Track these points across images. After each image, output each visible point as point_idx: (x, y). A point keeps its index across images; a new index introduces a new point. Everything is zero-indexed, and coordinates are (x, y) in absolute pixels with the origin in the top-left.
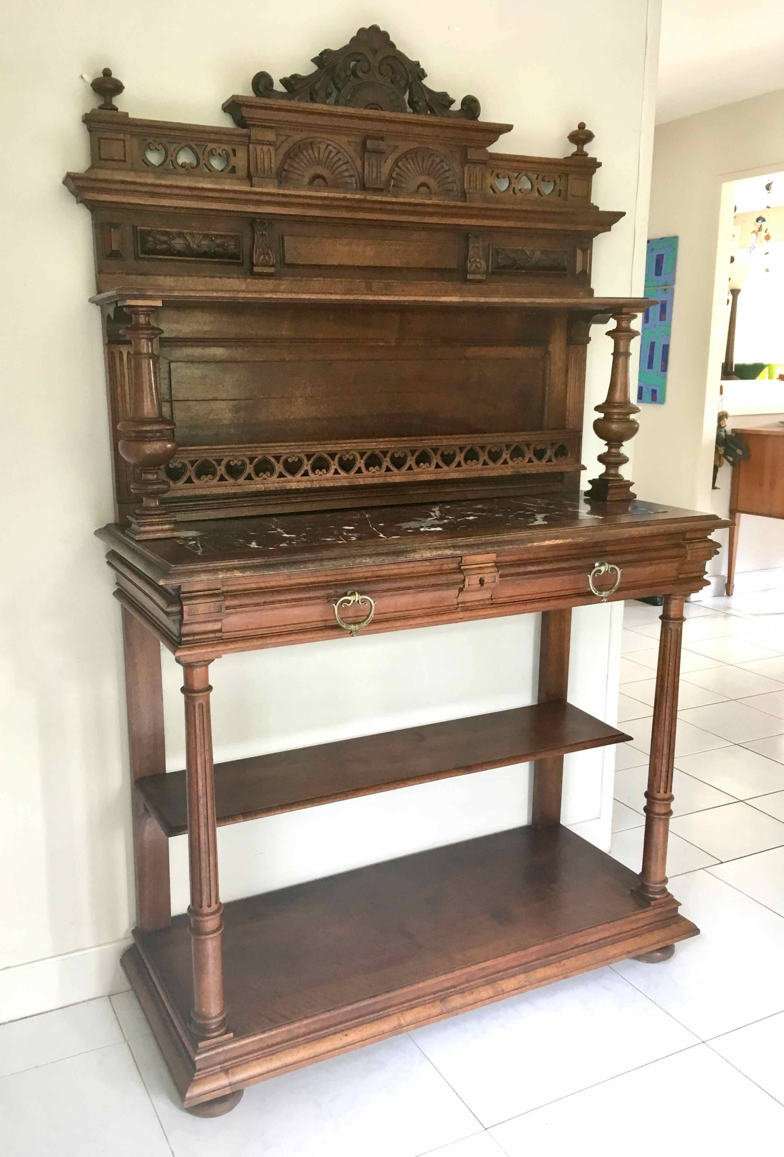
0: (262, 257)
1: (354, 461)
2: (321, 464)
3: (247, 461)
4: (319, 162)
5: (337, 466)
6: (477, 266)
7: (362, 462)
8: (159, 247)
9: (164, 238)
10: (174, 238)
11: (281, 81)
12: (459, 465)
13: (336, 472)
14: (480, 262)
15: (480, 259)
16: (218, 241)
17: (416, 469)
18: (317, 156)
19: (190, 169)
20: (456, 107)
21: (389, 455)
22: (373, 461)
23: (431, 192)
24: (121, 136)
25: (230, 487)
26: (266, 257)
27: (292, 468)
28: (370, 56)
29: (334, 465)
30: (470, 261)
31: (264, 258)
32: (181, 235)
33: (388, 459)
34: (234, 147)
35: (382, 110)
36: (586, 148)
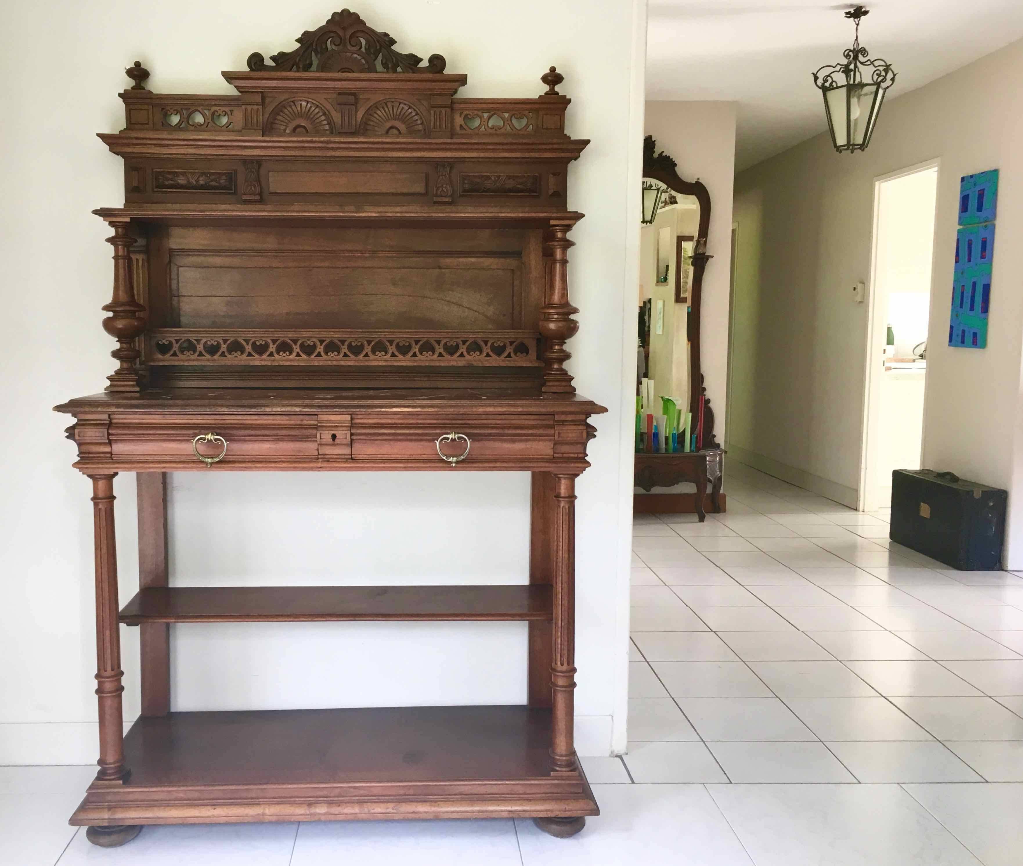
0: (249, 188)
1: (315, 346)
2: (284, 347)
3: (221, 342)
4: (300, 115)
5: (298, 350)
6: (443, 190)
7: (322, 347)
8: (167, 183)
9: (170, 176)
10: (178, 176)
11: (271, 58)
12: (415, 355)
13: (298, 355)
14: (446, 188)
15: (447, 184)
16: (212, 177)
17: (372, 357)
18: (299, 111)
19: (197, 126)
20: (424, 64)
21: (346, 343)
22: (332, 347)
23: (400, 133)
24: (146, 107)
25: (207, 361)
26: (253, 188)
27: (261, 349)
28: (341, 33)
29: (296, 349)
30: (436, 186)
31: (251, 188)
32: (184, 174)
33: (346, 347)
34: (231, 108)
35: (353, 72)
36: (557, 88)
